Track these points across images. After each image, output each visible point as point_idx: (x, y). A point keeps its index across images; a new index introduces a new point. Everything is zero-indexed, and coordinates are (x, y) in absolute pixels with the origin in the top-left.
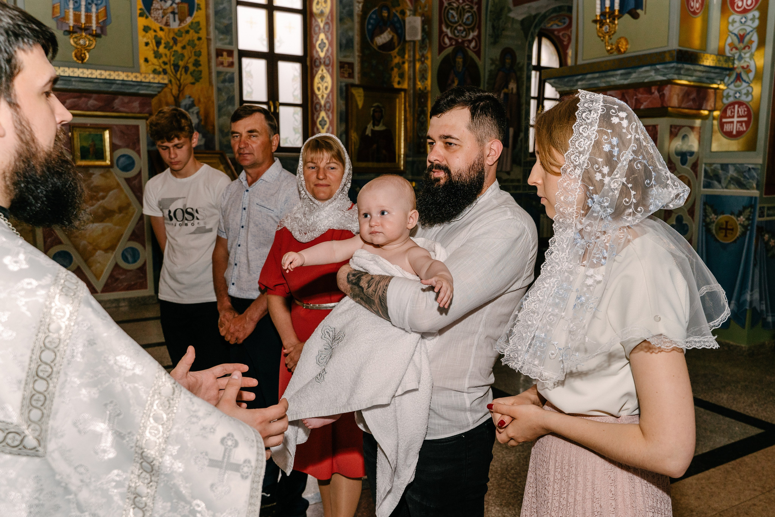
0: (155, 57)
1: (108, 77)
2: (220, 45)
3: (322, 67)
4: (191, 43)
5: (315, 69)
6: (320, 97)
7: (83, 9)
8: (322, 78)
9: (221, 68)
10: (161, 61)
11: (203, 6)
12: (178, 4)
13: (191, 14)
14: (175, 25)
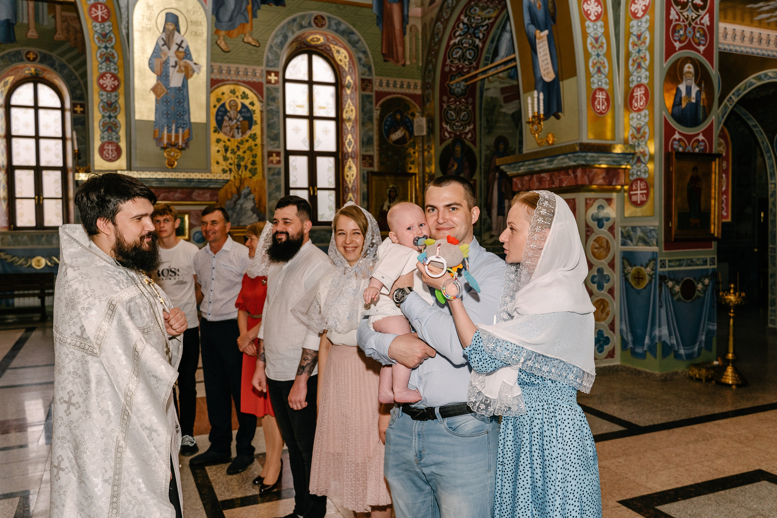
0: (224, 160)
1: (189, 177)
2: (270, 149)
3: (350, 160)
4: (250, 149)
5: (345, 161)
6: (348, 182)
7: (173, 132)
8: (350, 168)
9: (271, 165)
10: (228, 162)
11: (259, 121)
12: (241, 122)
13: (250, 128)
14: (239, 137)
